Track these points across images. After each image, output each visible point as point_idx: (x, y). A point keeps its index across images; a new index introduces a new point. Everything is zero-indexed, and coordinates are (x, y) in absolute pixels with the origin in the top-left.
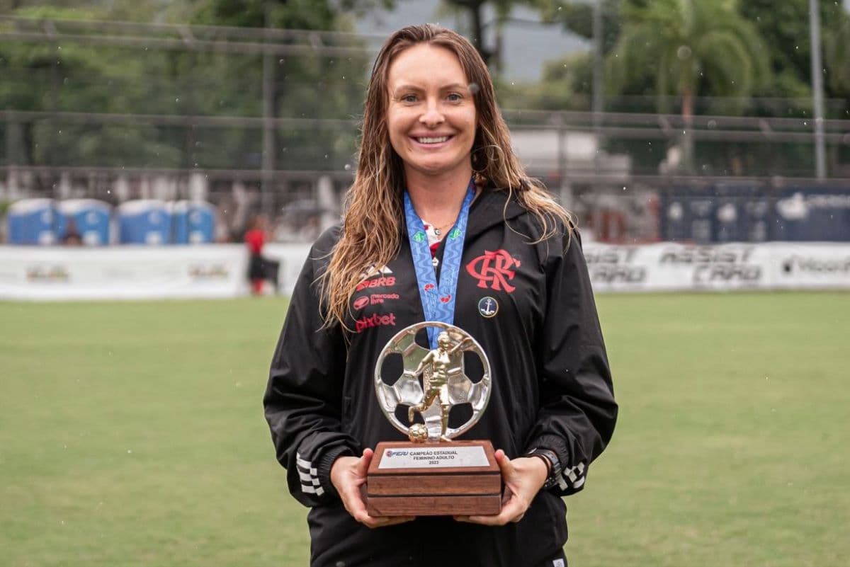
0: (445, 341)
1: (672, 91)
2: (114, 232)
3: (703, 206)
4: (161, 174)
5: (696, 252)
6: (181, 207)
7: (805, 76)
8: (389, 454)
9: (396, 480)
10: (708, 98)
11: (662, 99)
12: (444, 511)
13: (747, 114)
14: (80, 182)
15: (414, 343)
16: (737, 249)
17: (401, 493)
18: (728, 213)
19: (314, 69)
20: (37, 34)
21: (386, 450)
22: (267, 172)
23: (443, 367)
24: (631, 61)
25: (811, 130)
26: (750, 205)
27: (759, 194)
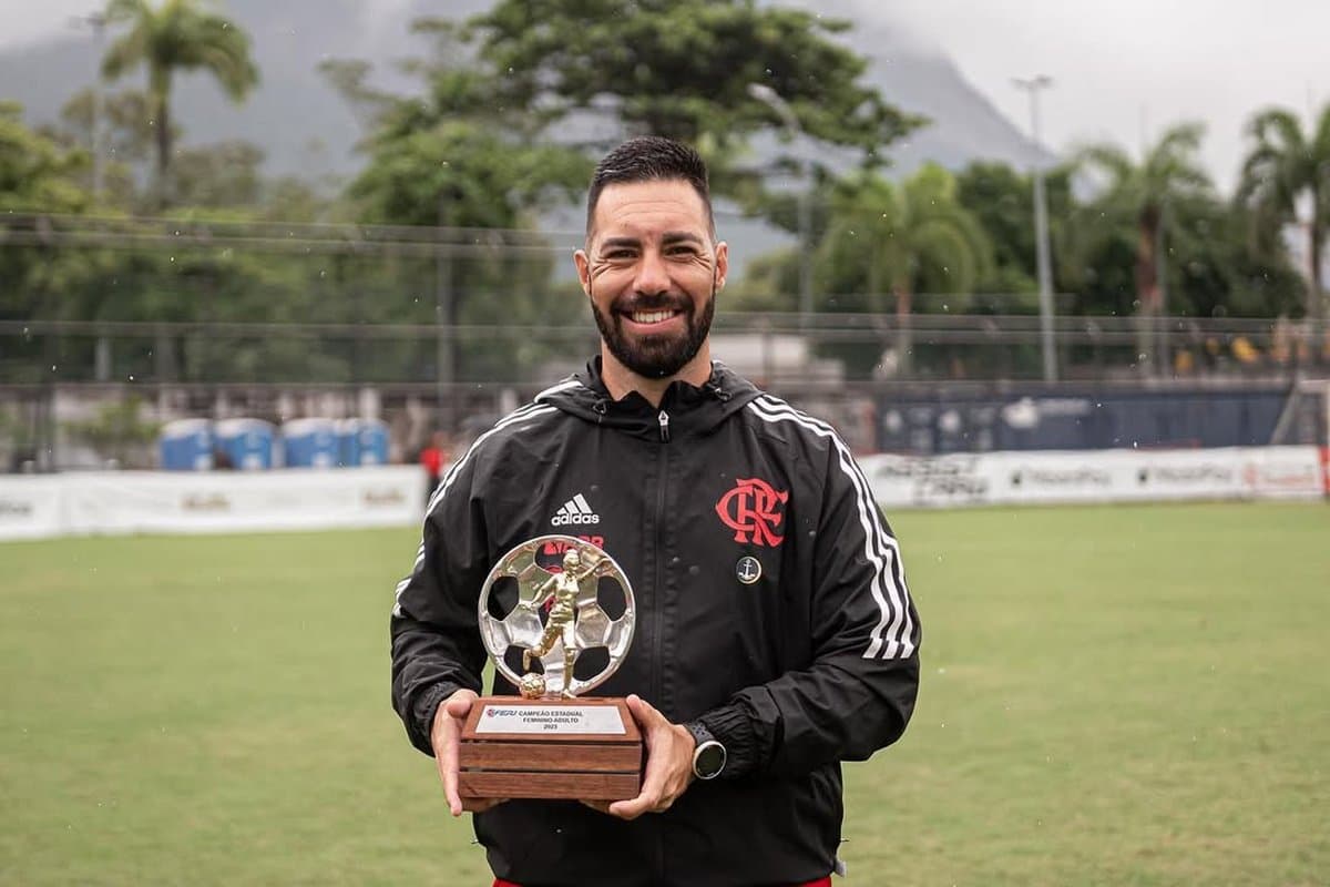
0: (573, 562)
1: (886, 289)
2: (277, 454)
3: (923, 414)
4: (330, 389)
5: (916, 464)
6: (350, 426)
7: (1031, 269)
8: (491, 713)
9: (498, 748)
10: (925, 295)
11: (875, 297)
12: (559, 792)
13: (969, 312)
14: (239, 400)
15: (534, 563)
16: (960, 460)
17: (505, 767)
18: (950, 422)
19: (494, 271)
20: (188, 238)
21: (487, 708)
22: (444, 386)
23: (569, 597)
24: (839, 258)
25: (1038, 329)
26: (973, 411)
27: (985, 399)
